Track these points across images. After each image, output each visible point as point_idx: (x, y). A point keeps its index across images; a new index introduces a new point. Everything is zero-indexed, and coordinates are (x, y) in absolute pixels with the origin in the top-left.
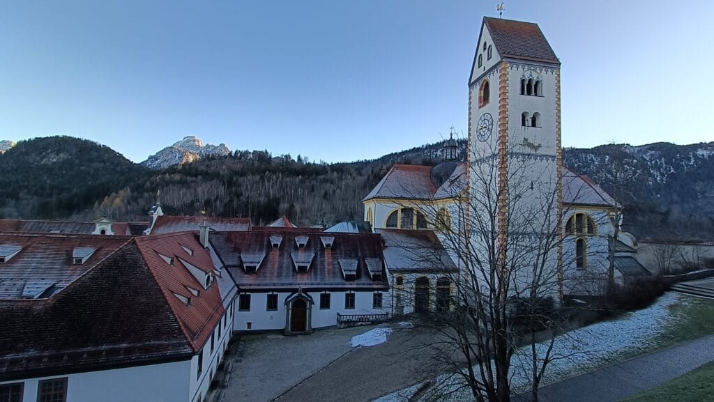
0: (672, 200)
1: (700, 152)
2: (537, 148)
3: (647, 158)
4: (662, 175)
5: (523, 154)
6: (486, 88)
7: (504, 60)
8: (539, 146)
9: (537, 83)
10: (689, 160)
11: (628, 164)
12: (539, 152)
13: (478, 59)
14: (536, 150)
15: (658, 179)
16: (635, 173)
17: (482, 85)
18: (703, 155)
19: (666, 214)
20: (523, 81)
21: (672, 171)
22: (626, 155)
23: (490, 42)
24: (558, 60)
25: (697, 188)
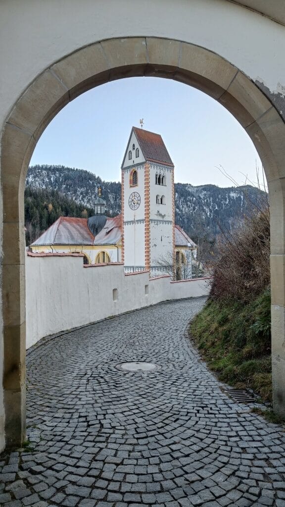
0: (216, 231)
1: (232, 195)
2: (163, 216)
3: (202, 197)
4: (211, 211)
5: (157, 221)
6: (135, 174)
7: (147, 162)
8: (165, 215)
9: (163, 176)
10: (226, 201)
11: (190, 201)
12: (164, 219)
13: (128, 154)
14: (163, 218)
15: (208, 214)
16: (194, 209)
17: (132, 172)
18: (233, 197)
19: (213, 243)
20: (156, 175)
21: (216, 208)
22: (189, 194)
23: (137, 146)
24: (173, 164)
25: (230, 222)
